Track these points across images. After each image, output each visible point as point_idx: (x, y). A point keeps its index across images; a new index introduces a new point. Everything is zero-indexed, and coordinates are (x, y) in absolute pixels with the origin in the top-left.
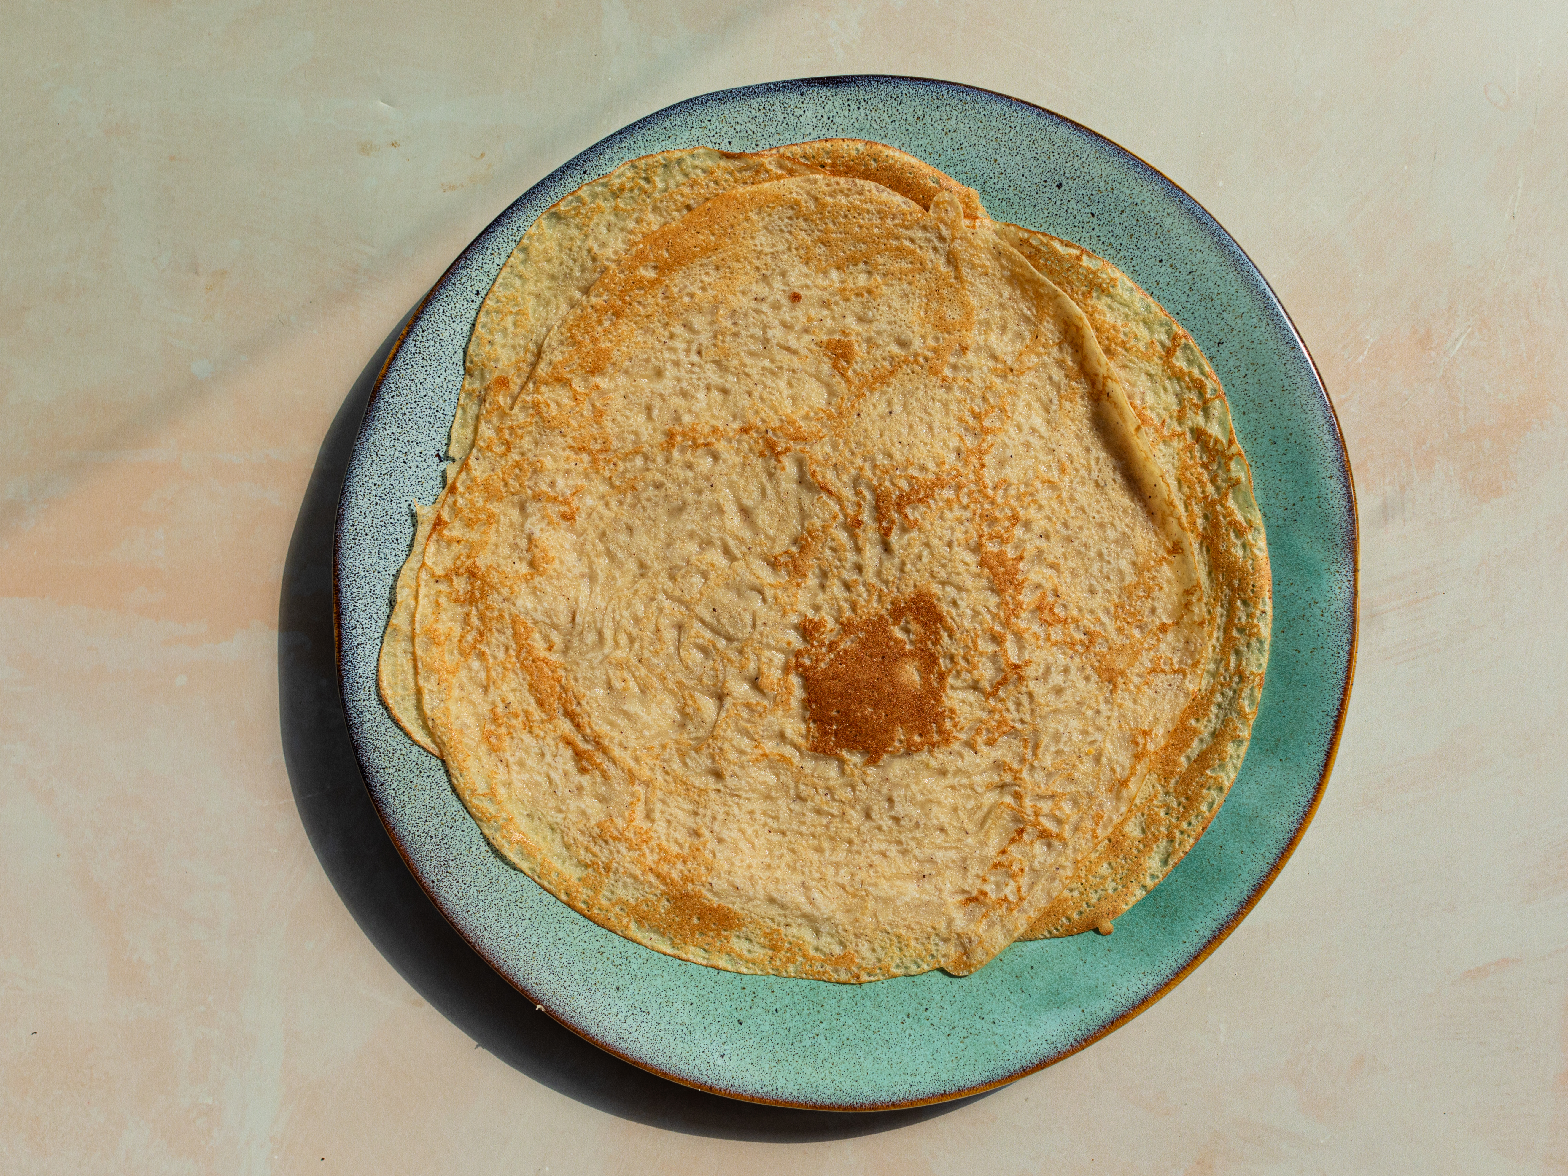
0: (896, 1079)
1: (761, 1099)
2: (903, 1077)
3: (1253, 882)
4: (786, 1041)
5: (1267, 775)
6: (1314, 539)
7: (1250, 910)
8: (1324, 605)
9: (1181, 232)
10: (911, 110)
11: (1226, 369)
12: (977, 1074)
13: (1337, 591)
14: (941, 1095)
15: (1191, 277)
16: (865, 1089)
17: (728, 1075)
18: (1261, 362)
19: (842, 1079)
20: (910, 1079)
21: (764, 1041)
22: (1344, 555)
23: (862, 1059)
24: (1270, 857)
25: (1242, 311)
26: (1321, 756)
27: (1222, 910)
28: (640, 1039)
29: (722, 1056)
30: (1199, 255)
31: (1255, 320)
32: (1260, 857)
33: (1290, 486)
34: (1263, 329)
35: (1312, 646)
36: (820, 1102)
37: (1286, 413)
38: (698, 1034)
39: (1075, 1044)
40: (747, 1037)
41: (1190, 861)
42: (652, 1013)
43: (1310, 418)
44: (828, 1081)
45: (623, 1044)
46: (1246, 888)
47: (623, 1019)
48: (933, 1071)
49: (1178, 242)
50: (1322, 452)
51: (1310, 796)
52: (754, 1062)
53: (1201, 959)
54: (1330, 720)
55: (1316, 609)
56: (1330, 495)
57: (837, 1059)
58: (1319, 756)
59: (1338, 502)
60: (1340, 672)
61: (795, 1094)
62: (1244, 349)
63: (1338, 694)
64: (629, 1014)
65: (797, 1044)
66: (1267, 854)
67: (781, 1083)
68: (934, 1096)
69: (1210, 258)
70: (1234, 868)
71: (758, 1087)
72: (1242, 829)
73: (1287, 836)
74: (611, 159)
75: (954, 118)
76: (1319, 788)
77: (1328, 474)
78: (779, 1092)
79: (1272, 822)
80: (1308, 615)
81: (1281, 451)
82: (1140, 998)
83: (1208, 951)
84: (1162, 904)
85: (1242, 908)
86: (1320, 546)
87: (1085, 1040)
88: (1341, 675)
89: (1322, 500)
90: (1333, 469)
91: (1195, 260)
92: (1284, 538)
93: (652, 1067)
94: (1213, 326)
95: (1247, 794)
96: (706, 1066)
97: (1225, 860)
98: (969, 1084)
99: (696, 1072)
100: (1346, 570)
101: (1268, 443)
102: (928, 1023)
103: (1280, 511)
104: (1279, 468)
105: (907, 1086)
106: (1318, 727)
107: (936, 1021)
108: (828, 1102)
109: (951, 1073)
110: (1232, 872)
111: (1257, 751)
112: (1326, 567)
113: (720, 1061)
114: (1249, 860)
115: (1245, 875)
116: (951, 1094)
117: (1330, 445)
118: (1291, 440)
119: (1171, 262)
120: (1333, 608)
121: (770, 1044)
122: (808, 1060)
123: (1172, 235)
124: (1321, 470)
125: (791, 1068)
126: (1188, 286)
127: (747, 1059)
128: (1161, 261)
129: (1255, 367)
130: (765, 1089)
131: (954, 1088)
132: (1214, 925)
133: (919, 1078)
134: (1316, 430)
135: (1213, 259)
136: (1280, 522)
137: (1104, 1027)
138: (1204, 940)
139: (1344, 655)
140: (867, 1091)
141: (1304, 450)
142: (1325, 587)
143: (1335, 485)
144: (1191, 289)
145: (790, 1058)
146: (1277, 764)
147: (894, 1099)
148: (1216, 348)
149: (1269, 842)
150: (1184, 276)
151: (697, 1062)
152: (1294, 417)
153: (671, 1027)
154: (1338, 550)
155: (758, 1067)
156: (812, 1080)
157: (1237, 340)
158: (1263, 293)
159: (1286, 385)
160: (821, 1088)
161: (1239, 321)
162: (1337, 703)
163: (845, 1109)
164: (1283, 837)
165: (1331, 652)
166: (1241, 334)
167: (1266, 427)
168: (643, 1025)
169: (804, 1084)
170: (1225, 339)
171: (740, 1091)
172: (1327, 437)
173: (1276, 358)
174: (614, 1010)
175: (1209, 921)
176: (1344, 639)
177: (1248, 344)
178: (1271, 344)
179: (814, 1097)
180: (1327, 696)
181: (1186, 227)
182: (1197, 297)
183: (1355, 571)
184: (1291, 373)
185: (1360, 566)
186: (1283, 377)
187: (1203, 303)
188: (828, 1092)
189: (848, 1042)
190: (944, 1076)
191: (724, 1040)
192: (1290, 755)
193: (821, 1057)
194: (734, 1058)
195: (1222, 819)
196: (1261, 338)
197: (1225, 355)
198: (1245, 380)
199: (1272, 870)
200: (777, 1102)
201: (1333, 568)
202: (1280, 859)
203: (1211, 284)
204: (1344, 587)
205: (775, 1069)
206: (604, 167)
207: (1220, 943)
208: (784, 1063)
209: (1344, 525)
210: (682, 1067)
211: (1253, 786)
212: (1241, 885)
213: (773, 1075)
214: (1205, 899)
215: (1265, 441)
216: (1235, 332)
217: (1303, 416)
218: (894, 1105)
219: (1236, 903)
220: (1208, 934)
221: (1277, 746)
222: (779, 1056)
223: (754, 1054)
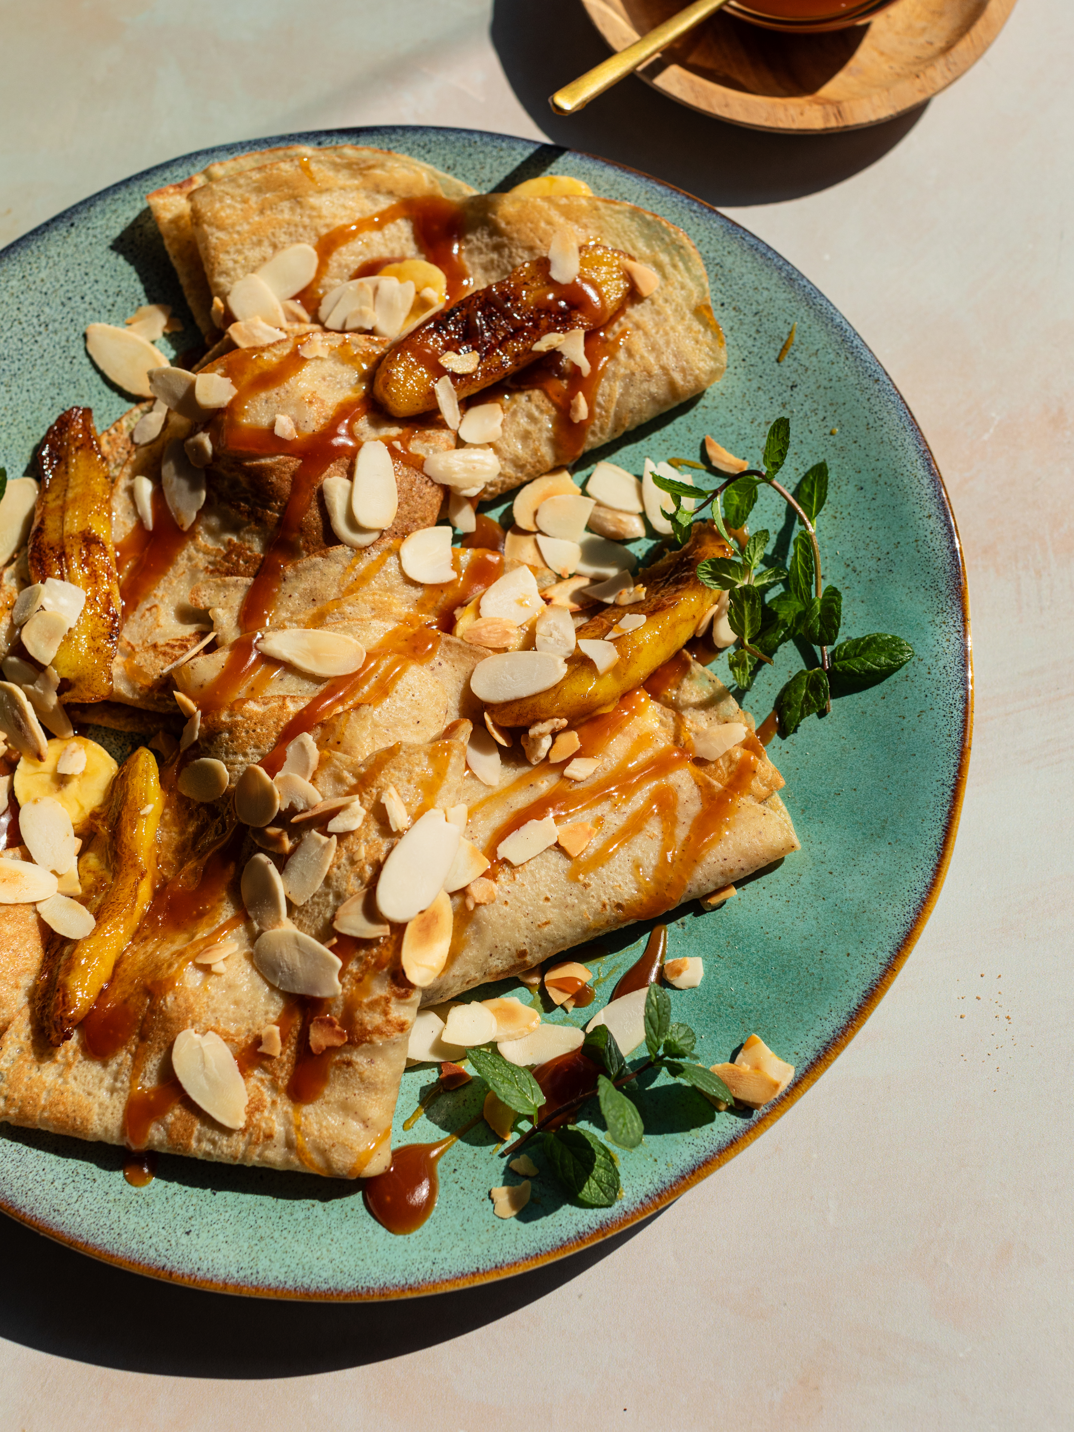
0: (414, 1256)
1: (237, 1286)
2: (423, 1253)
3: (863, 988)
4: (271, 1214)
5: (873, 863)
6: (913, 589)
7: (863, 1023)
8: (929, 661)
9: (744, 270)
10: (441, 159)
11: (801, 414)
12: (519, 1245)
13: (945, 645)
14: (473, 1274)
15: (757, 318)
16: (374, 1270)
17: (194, 1256)
18: (841, 400)
19: (343, 1258)
20: (433, 1255)
21: (243, 1214)
22: (950, 603)
23: (370, 1234)
24: (883, 957)
25: (816, 347)
26: (938, 832)
27: (827, 1024)
28: (81, 1212)
29: (188, 1233)
30: (766, 293)
31: (832, 356)
32: (871, 958)
33: (881, 533)
34: (841, 365)
35: (918, 709)
36: (313, 1287)
37: (873, 453)
38: (158, 1207)
39: (646, 1201)
40: (222, 1209)
41: (785, 973)
42: (99, 1181)
43: (901, 454)
44: (326, 1261)
45: (58, 1218)
46: (855, 996)
47: (60, 1187)
48: (462, 1245)
49: (741, 282)
50: (918, 490)
51: (928, 880)
52: (229, 1240)
53: (803, 1086)
54: (947, 789)
55: (921, 667)
56: (930, 536)
57: (338, 1234)
58: (936, 832)
59: (939, 543)
60: (954, 734)
61: (282, 1278)
62: (822, 390)
63: (954, 759)
64: (68, 1181)
65: (286, 1217)
66: (880, 953)
67: (263, 1264)
68: (464, 1275)
69: (778, 295)
70: (838, 974)
71: (233, 1270)
72: (847, 928)
73: (902, 929)
74: (103, 212)
75: (488, 167)
76: (938, 870)
77: (926, 514)
78: (260, 1276)
79: (884, 915)
80: (911, 675)
81: (869, 496)
82: (727, 1138)
83: (811, 1076)
84: (751, 1026)
85: (852, 1019)
86: (921, 596)
87: (659, 1196)
88: (956, 737)
89: (920, 543)
90: (932, 508)
91: (761, 299)
92: (879, 592)
93: (95, 1247)
94: (785, 369)
95: (850, 887)
96: (166, 1245)
97: (827, 966)
98: (509, 1259)
99: (152, 1253)
100: (953, 620)
101: (854, 490)
102: (457, 1187)
103: (872, 563)
104: (868, 515)
105: (428, 1264)
106: (933, 799)
107: (466, 1184)
108: (325, 1287)
109: (486, 1246)
110: (837, 979)
111: (860, 837)
112: (931, 619)
113: (184, 1240)
114: (857, 962)
115: (853, 980)
116: (485, 1273)
117: (926, 481)
118: (881, 482)
119: (734, 304)
120: (941, 664)
121: (251, 1217)
122: (299, 1236)
123: (734, 275)
124: (917, 509)
125: (277, 1246)
126: (754, 329)
127: (221, 1237)
128: (722, 305)
129: (834, 408)
130: (242, 1273)
131: (490, 1265)
132: (818, 1044)
133: (444, 1254)
134: (909, 467)
135: (781, 296)
136: (873, 575)
137: (683, 1178)
138: (806, 1063)
139: (957, 714)
140: (376, 1272)
141: (896, 491)
142: (931, 641)
143: (935, 524)
144: (758, 331)
145: (276, 1235)
146: (887, 849)
147: (411, 1281)
148: (789, 393)
149: (881, 938)
150: (750, 318)
151: (154, 1240)
152: (882, 456)
153: (123, 1198)
154: (942, 598)
155: (234, 1246)
156: (304, 1261)
157: (812, 379)
158: (839, 326)
159: (871, 421)
160: (315, 1270)
161: (814, 359)
162: (954, 770)
163: (347, 1296)
164: (897, 931)
165: (943, 713)
166: (817, 373)
167: (851, 472)
168: (86, 1195)
169: (293, 1266)
170: (799, 381)
171: (209, 1276)
172: (922, 473)
173: (858, 393)
174: (50, 1177)
175: (810, 1040)
176: (957, 696)
177: (825, 383)
178: (852, 380)
179: (307, 1281)
180: (940, 763)
181: (749, 265)
182: (764, 340)
183: (965, 620)
184: (876, 408)
185: (970, 615)
186: (867, 414)
187: (772, 345)
188: (325, 1275)
189: (354, 1214)
190: (477, 1250)
191: (191, 1213)
192: (900, 837)
193: (318, 1231)
194: (204, 1235)
195: (820, 920)
196: (840, 374)
197: (800, 398)
198: (824, 423)
199: (886, 971)
200: (257, 1288)
201: (938, 620)
202: (896, 957)
203: (780, 323)
204: (953, 639)
205: (256, 1248)
206: (94, 220)
207: (827, 1067)
208: (268, 1240)
209: (948, 568)
210: (134, 1246)
211: (857, 877)
212: (850, 992)
213: (253, 1255)
214: (805, 1015)
215: (851, 488)
216: (809, 372)
217: (893, 453)
218: (411, 1289)
219: (844, 1014)
220: (811, 1055)
221: (883, 828)
222: (261, 1232)
223: (230, 1230)
